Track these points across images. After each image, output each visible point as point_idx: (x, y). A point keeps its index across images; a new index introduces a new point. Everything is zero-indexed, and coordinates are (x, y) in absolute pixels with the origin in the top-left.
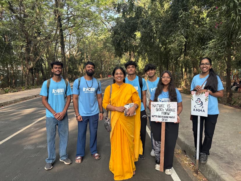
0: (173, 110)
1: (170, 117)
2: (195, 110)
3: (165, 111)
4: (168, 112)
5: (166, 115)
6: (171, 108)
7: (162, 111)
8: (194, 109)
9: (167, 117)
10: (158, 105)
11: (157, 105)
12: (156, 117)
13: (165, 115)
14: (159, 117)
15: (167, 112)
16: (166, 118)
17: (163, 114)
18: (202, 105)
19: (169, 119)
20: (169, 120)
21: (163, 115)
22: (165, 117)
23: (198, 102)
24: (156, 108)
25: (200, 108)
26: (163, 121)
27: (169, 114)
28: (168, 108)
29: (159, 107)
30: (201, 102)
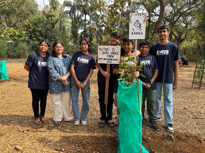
0: (117, 54)
1: (114, 60)
2: (134, 33)
3: (110, 54)
4: (113, 55)
5: (111, 58)
6: (115, 51)
7: (108, 54)
8: (132, 33)
10: (105, 49)
11: (103, 49)
12: (103, 59)
13: (110, 58)
14: (105, 59)
16: (110, 61)
17: (108, 56)
18: (140, 27)
19: (113, 61)
21: (108, 58)
23: (137, 24)
24: (102, 51)
25: (138, 31)
26: (108, 63)
27: (113, 57)
28: (113, 51)
29: (105, 51)
30: (139, 24)
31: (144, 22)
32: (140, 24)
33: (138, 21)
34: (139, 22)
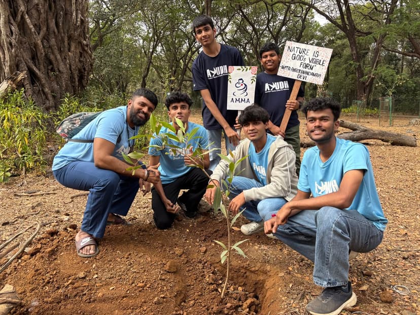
0: (321, 63)
1: (313, 74)
2: (235, 101)
3: (307, 62)
4: (312, 64)
5: (307, 70)
6: (319, 58)
7: (303, 61)
8: (232, 99)
9: (307, 73)
10: (299, 49)
11: (296, 49)
12: (289, 69)
13: (305, 70)
14: (294, 70)
15: (310, 64)
16: (304, 75)
17: (302, 66)
18: (246, 90)
19: (311, 76)
20: (310, 79)
21: (301, 68)
22: (303, 72)
23: (240, 85)
24: (293, 53)
25: (243, 97)
26: (299, 79)
27: (312, 69)
28: (314, 57)
29: (298, 53)
31: (252, 82)
32: (245, 85)
33: (241, 79)
34: (243, 81)
